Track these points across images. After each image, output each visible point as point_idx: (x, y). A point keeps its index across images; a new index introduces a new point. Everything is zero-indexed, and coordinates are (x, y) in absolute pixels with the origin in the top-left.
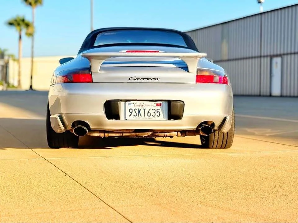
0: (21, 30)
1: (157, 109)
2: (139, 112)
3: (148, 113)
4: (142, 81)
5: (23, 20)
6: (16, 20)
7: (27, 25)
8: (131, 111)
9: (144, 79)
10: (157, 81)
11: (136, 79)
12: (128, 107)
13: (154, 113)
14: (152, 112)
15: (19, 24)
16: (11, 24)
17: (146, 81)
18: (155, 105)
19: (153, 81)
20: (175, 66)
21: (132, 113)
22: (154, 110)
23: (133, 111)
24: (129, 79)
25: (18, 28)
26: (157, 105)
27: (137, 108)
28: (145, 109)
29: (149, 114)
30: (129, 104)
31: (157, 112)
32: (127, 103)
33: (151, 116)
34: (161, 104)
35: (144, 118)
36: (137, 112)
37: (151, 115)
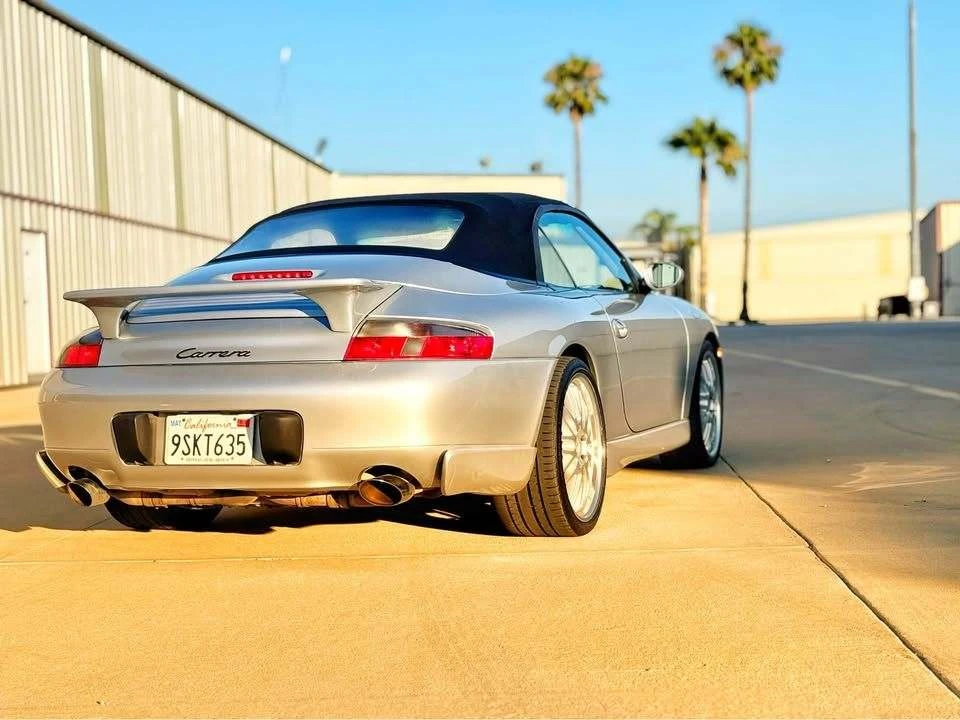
0: (704, 155)
1: (239, 435)
2: (195, 445)
3: (217, 445)
4: (206, 360)
5: (711, 129)
6: (690, 132)
7: (723, 142)
8: (176, 440)
9: (214, 353)
10: (242, 359)
11: (192, 356)
12: (171, 431)
13: (232, 445)
14: (226, 443)
15: (698, 143)
16: (677, 143)
17: (216, 359)
18: (235, 424)
19: (234, 359)
20: (305, 315)
21: (178, 445)
22: (231, 438)
23: (182, 440)
24: (178, 357)
25: (697, 151)
26: (240, 423)
27: (191, 432)
28: (208, 436)
29: (218, 450)
30: (173, 423)
31: (239, 443)
32: (170, 418)
33: (224, 455)
34: (248, 421)
35: (206, 460)
36: (191, 442)
37: (224, 451)
